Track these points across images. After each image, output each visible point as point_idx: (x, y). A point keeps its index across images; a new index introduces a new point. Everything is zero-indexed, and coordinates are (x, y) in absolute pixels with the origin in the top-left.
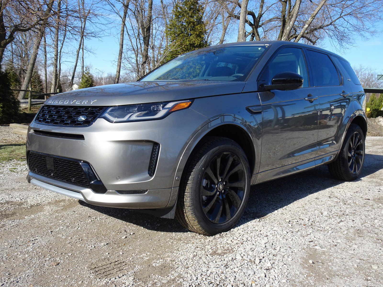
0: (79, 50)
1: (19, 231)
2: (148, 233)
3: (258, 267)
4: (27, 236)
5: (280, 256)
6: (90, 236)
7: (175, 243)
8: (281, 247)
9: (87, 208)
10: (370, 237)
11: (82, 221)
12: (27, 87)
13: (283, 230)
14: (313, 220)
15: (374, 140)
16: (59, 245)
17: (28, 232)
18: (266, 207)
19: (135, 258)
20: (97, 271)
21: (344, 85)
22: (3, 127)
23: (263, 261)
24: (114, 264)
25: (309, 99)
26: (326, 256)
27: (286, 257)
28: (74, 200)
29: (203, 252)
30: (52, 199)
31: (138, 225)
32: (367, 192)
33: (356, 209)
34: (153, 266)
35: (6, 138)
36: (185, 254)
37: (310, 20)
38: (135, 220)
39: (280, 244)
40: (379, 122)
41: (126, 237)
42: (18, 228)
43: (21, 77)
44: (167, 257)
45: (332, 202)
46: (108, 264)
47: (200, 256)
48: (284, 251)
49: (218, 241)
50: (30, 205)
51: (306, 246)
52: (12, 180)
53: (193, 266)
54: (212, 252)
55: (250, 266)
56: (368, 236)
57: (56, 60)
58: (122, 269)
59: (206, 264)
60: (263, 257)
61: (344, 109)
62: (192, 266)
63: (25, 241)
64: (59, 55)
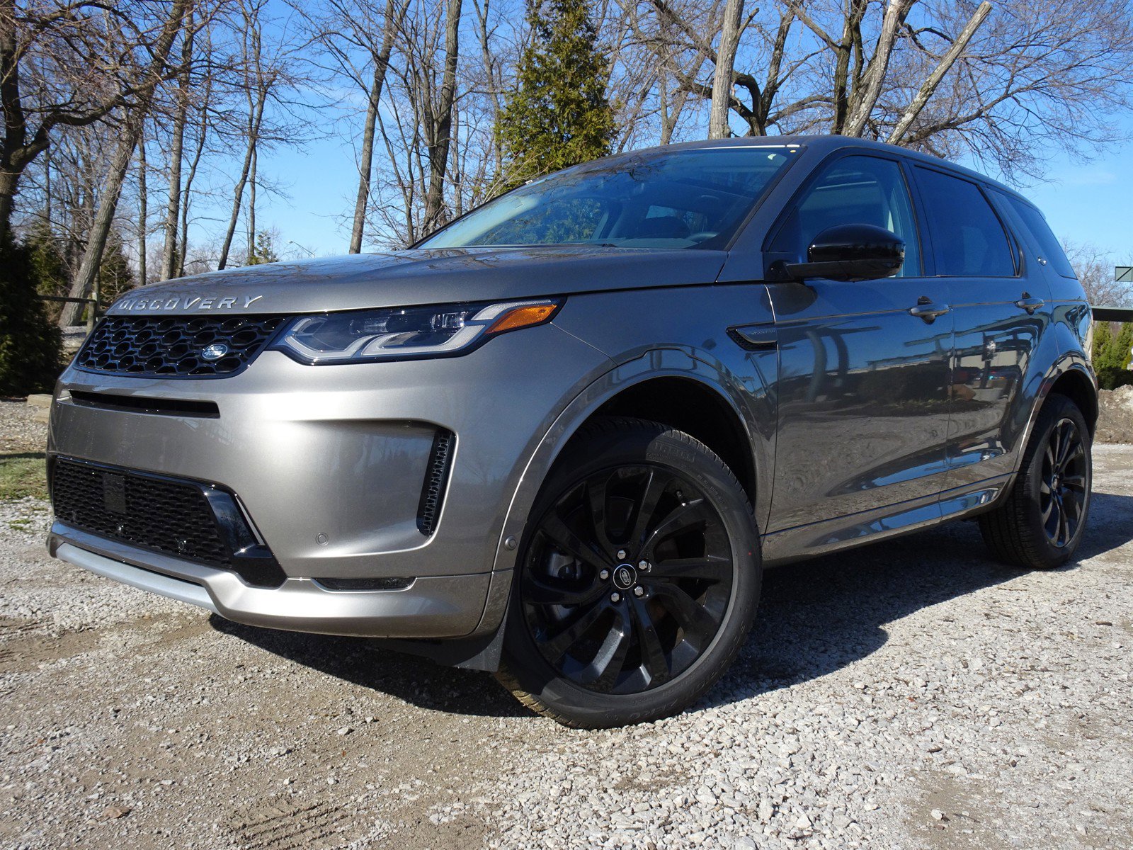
0: (243, 186)
1: (13, 709)
2: (420, 720)
3: (768, 831)
4: (38, 725)
5: (838, 794)
6: (237, 725)
7: (506, 750)
8: (839, 768)
9: (234, 639)
10: (1119, 738)
11: (216, 681)
12: (87, 291)
13: (846, 715)
14: (938, 684)
15: (1110, 455)
16: (137, 752)
17: (42, 710)
18: (790, 643)
19: (375, 796)
20: (248, 838)
21: (1026, 276)
22: (6, 404)
23: (784, 810)
24: (306, 817)
25: (921, 311)
26: (985, 797)
27: (857, 797)
28: (198, 615)
29: (594, 780)
30: (129, 612)
31: (390, 693)
32: (1102, 601)
33: (1071, 654)
34: (431, 824)
35: (15, 437)
36: (534, 786)
37: (917, 99)
38: (382, 678)
39: (838, 756)
40: (1124, 401)
41: (351, 731)
42: (12, 698)
43: (70, 261)
44: (476, 795)
45: (995, 629)
46: (287, 815)
47: (582, 792)
48: (852, 779)
49: (640, 745)
50: (57, 630)
51: (921, 763)
52: (14, 553)
53: (557, 825)
54: (619, 779)
55: (743, 826)
56: (1115, 734)
57: (175, 213)
58: (331, 833)
59: (601, 819)
60: (785, 799)
61: (1025, 354)
62: (556, 823)
63: (30, 740)
64: (183, 200)
